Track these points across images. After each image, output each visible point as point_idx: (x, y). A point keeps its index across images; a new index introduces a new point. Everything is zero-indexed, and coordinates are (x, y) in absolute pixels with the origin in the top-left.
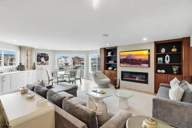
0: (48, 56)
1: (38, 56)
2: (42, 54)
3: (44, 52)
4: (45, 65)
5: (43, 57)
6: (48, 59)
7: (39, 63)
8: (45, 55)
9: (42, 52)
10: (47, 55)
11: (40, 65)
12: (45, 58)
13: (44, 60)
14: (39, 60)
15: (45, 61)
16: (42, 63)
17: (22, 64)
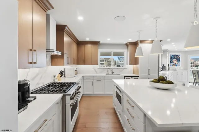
0: (180, 58)
1: (171, 58)
2: (174, 55)
3: (176, 54)
4: (177, 66)
5: (175, 58)
6: (180, 61)
7: (172, 64)
8: (177, 56)
9: (174, 54)
10: (178, 56)
11: (172, 66)
12: (177, 60)
13: (176, 61)
14: (171, 62)
15: (177, 63)
16: (175, 65)
17: (164, 66)
